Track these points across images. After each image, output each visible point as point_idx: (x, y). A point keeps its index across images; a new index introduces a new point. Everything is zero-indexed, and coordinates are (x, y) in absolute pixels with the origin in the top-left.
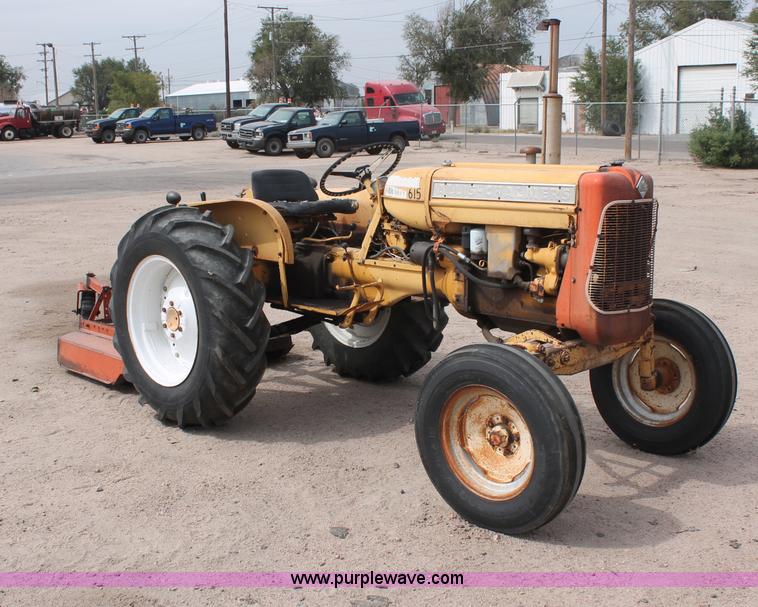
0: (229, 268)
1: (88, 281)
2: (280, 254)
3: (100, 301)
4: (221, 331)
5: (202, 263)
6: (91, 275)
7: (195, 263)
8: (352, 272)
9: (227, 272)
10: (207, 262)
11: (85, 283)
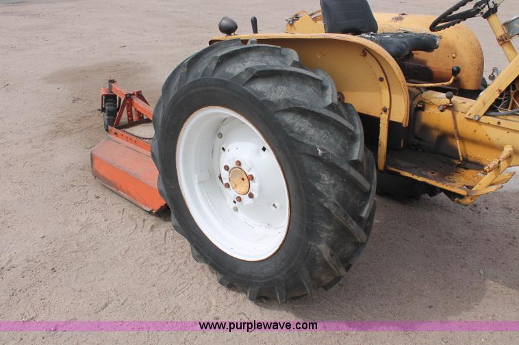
0: (341, 140)
1: (111, 87)
2: (385, 110)
3: (123, 106)
4: (330, 224)
5: (303, 133)
6: (112, 81)
7: (292, 131)
8: (456, 127)
9: (339, 146)
10: (311, 132)
11: (108, 87)
